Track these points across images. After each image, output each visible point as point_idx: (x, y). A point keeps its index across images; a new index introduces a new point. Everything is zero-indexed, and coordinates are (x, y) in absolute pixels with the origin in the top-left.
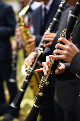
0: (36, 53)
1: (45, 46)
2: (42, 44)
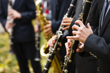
1: (63, 29)
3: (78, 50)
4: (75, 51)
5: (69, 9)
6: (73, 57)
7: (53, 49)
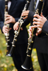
0: (19, 23)
1: (24, 18)
2: (22, 18)
3: (37, 34)
4: (35, 35)
5: (26, 4)
6: (34, 38)
7: (18, 33)
